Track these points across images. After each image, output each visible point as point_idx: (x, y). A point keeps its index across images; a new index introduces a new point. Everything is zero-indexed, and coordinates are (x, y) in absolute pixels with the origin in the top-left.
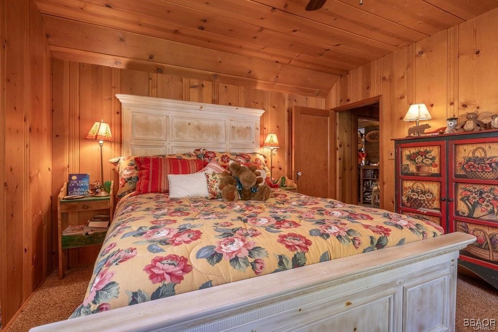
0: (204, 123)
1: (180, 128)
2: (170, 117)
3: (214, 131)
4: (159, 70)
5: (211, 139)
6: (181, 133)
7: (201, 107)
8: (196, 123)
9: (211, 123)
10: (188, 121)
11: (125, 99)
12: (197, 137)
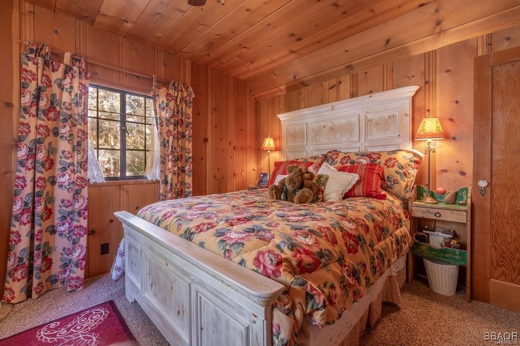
0: (337, 122)
1: (317, 132)
2: (309, 124)
3: (347, 129)
4: (304, 84)
5: (344, 139)
6: (318, 137)
7: (333, 107)
8: (330, 125)
9: (344, 121)
10: (323, 124)
11: (284, 117)
12: (331, 138)
